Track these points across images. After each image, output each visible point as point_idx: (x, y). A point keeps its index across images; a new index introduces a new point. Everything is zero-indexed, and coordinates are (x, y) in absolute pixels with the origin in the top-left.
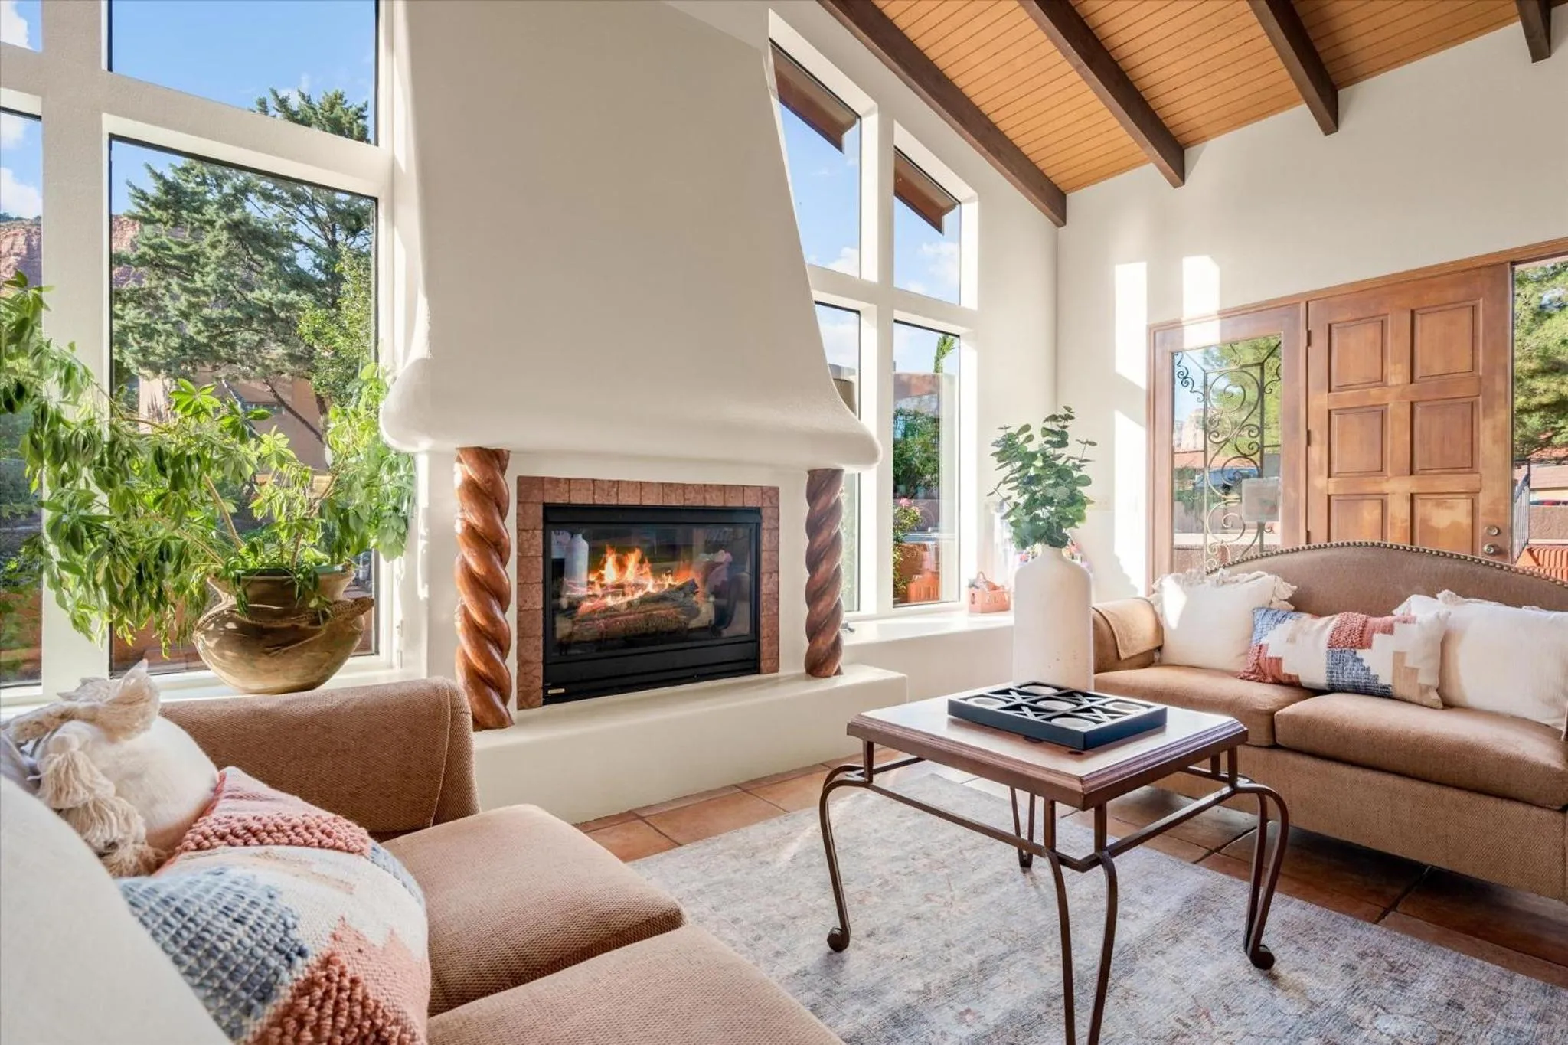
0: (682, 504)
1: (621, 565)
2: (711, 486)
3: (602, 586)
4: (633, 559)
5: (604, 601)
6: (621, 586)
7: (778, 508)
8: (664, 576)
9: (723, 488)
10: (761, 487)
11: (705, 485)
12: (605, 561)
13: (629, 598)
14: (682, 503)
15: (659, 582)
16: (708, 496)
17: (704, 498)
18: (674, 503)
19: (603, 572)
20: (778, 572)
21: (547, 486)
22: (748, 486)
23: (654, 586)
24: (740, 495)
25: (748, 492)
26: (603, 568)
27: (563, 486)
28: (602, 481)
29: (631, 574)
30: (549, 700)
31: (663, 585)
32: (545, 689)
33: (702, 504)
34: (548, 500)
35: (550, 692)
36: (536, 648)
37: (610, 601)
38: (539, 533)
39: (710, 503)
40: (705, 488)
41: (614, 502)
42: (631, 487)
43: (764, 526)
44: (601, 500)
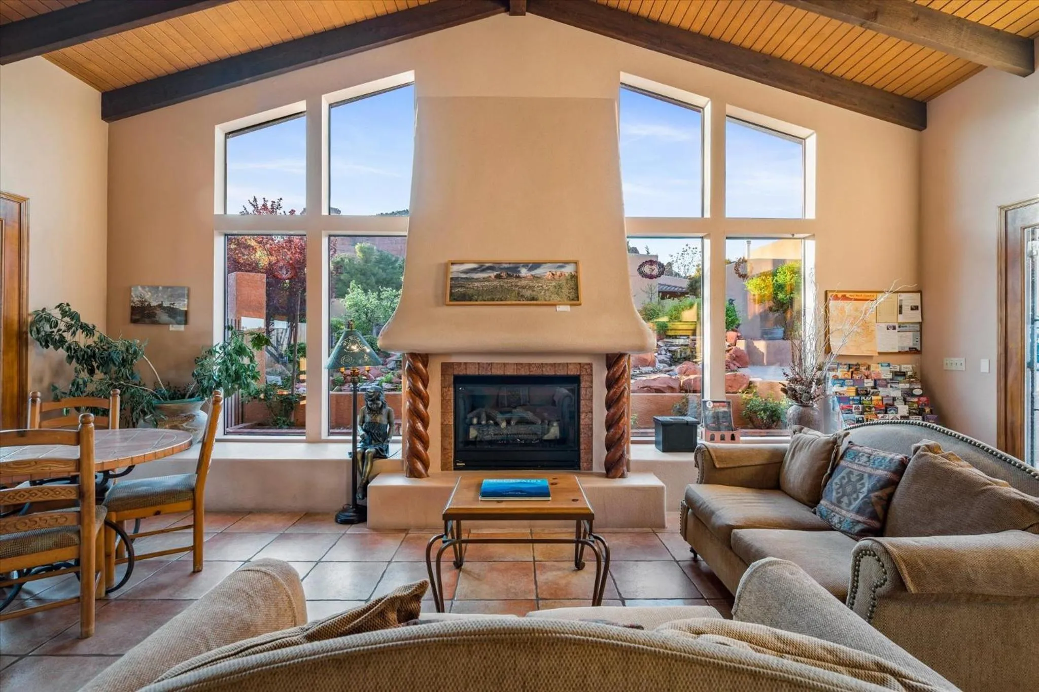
2: (547, 363)
7: (592, 375)
9: (555, 365)
10: (580, 364)
14: (528, 373)
16: (544, 369)
18: (523, 374)
20: (592, 412)
21: (455, 367)
22: (570, 364)
24: (566, 368)
25: (570, 367)
27: (463, 367)
28: (483, 364)
30: (456, 468)
32: (455, 462)
34: (456, 373)
35: (458, 465)
36: (450, 443)
38: (452, 389)
41: (490, 373)
42: (499, 366)
43: (582, 385)
44: (483, 372)
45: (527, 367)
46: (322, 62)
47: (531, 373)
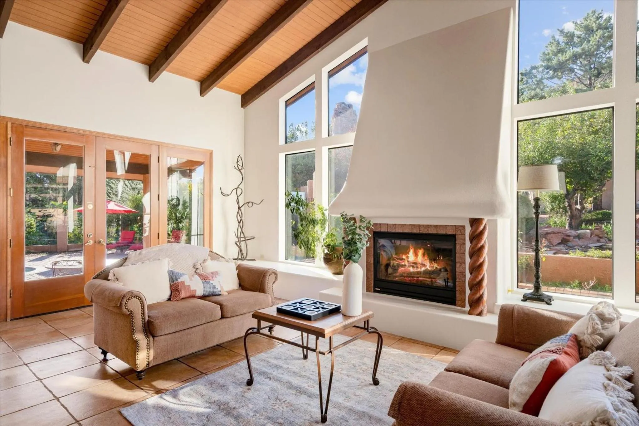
0: (418, 232)
1: (416, 254)
2: (431, 225)
3: (408, 261)
4: (421, 252)
5: (409, 269)
6: (415, 263)
7: (465, 235)
8: (433, 262)
9: (436, 226)
10: (455, 226)
11: (428, 225)
12: (409, 251)
13: (419, 270)
15: (432, 265)
17: (428, 230)
18: (415, 232)
19: (408, 255)
21: (374, 226)
22: (448, 226)
23: (430, 267)
24: (445, 229)
25: (448, 228)
26: (409, 254)
27: (378, 226)
28: (390, 224)
29: (420, 259)
30: (375, 291)
31: (433, 267)
32: (375, 287)
33: (427, 232)
34: (375, 230)
35: (376, 289)
36: (371, 275)
37: (411, 269)
39: (430, 232)
40: (428, 226)
41: (394, 231)
42: (400, 226)
43: (457, 242)
44: (390, 230)
45: (418, 227)
46: (322, 50)
47: (420, 232)
